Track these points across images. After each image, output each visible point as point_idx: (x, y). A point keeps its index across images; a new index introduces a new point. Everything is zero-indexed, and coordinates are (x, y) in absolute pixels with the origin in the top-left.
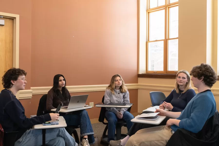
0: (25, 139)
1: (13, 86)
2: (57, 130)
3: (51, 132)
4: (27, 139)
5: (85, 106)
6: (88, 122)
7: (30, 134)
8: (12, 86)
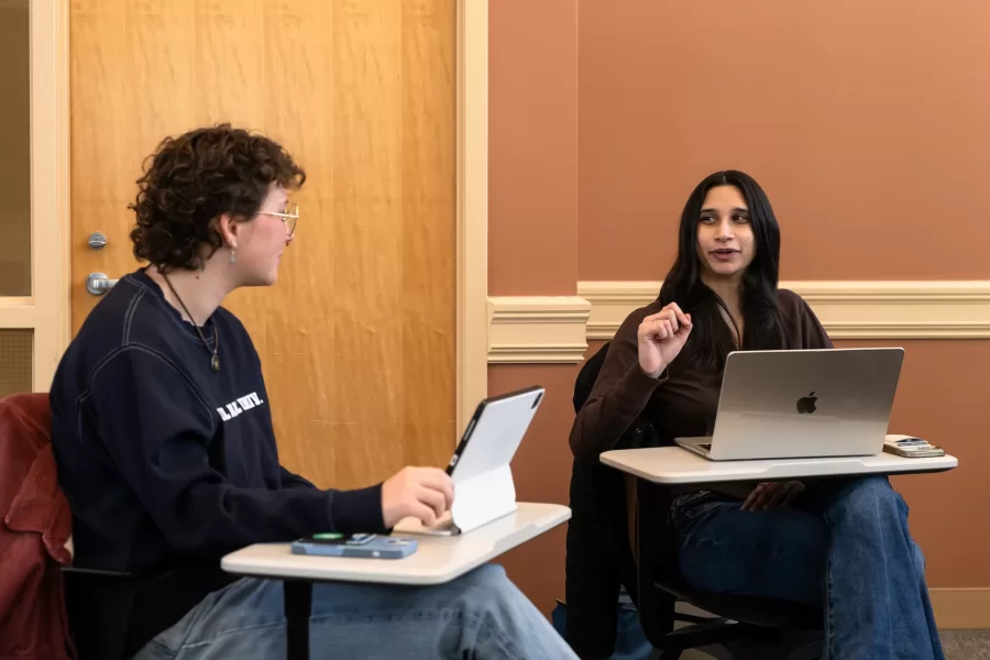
0: (203, 636)
1: (219, 256)
2: (440, 605)
3: (389, 618)
4: (215, 636)
5: (888, 449)
6: (888, 588)
7: (241, 611)
8: (209, 257)
